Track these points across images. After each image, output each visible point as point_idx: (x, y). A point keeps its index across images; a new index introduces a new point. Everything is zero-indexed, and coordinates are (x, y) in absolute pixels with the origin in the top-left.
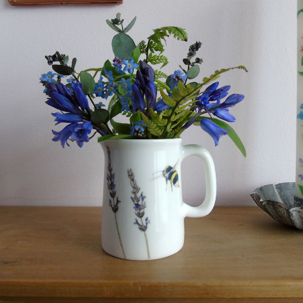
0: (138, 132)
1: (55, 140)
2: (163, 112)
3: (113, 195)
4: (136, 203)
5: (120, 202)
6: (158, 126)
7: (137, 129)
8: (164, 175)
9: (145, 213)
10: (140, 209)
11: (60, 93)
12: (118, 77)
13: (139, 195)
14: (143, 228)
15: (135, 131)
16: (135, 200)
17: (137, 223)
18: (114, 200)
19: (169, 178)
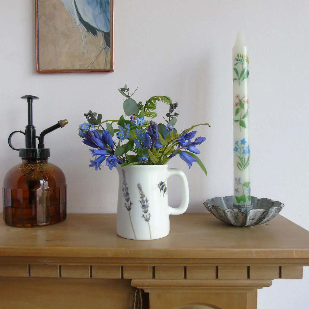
0: (144, 161)
1: (90, 166)
2: (160, 149)
3: (128, 200)
4: (143, 204)
5: (133, 204)
6: (156, 157)
7: (144, 159)
8: (159, 187)
9: (149, 210)
10: (145, 208)
11: (96, 137)
12: (132, 127)
13: (144, 199)
14: (147, 219)
15: (143, 160)
16: (142, 202)
17: (143, 216)
18: (128, 203)
19: (162, 189)
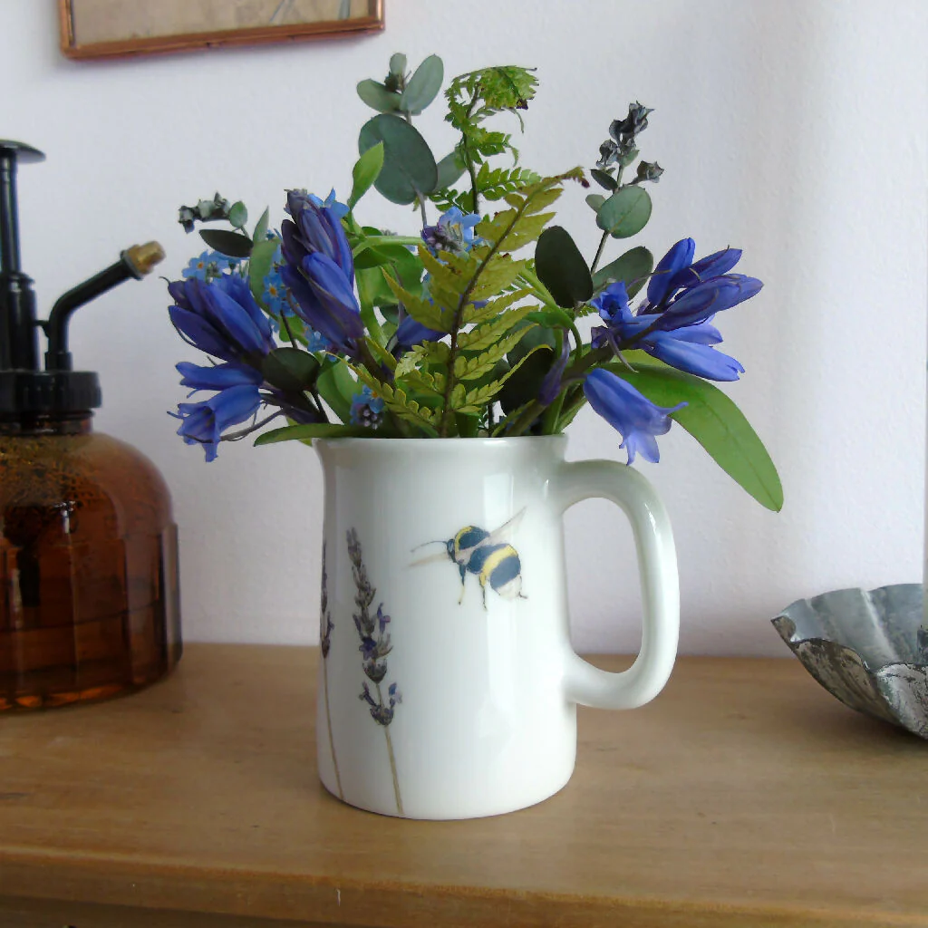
4: (365, 634)
8: (453, 554)
9: (389, 667)
10: (375, 656)
13: (372, 609)
14: (383, 713)
16: (362, 626)
